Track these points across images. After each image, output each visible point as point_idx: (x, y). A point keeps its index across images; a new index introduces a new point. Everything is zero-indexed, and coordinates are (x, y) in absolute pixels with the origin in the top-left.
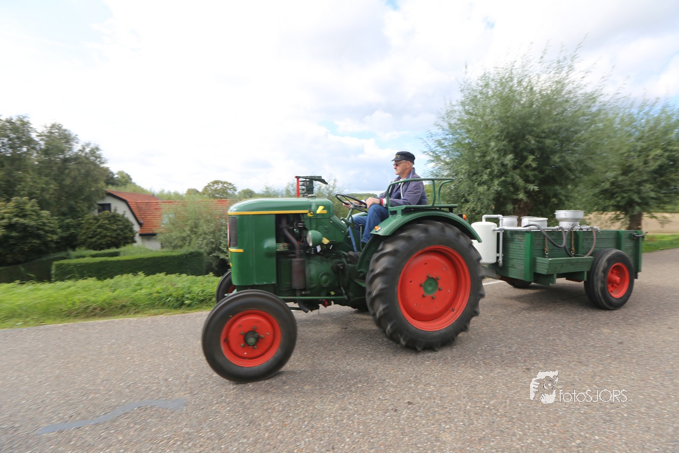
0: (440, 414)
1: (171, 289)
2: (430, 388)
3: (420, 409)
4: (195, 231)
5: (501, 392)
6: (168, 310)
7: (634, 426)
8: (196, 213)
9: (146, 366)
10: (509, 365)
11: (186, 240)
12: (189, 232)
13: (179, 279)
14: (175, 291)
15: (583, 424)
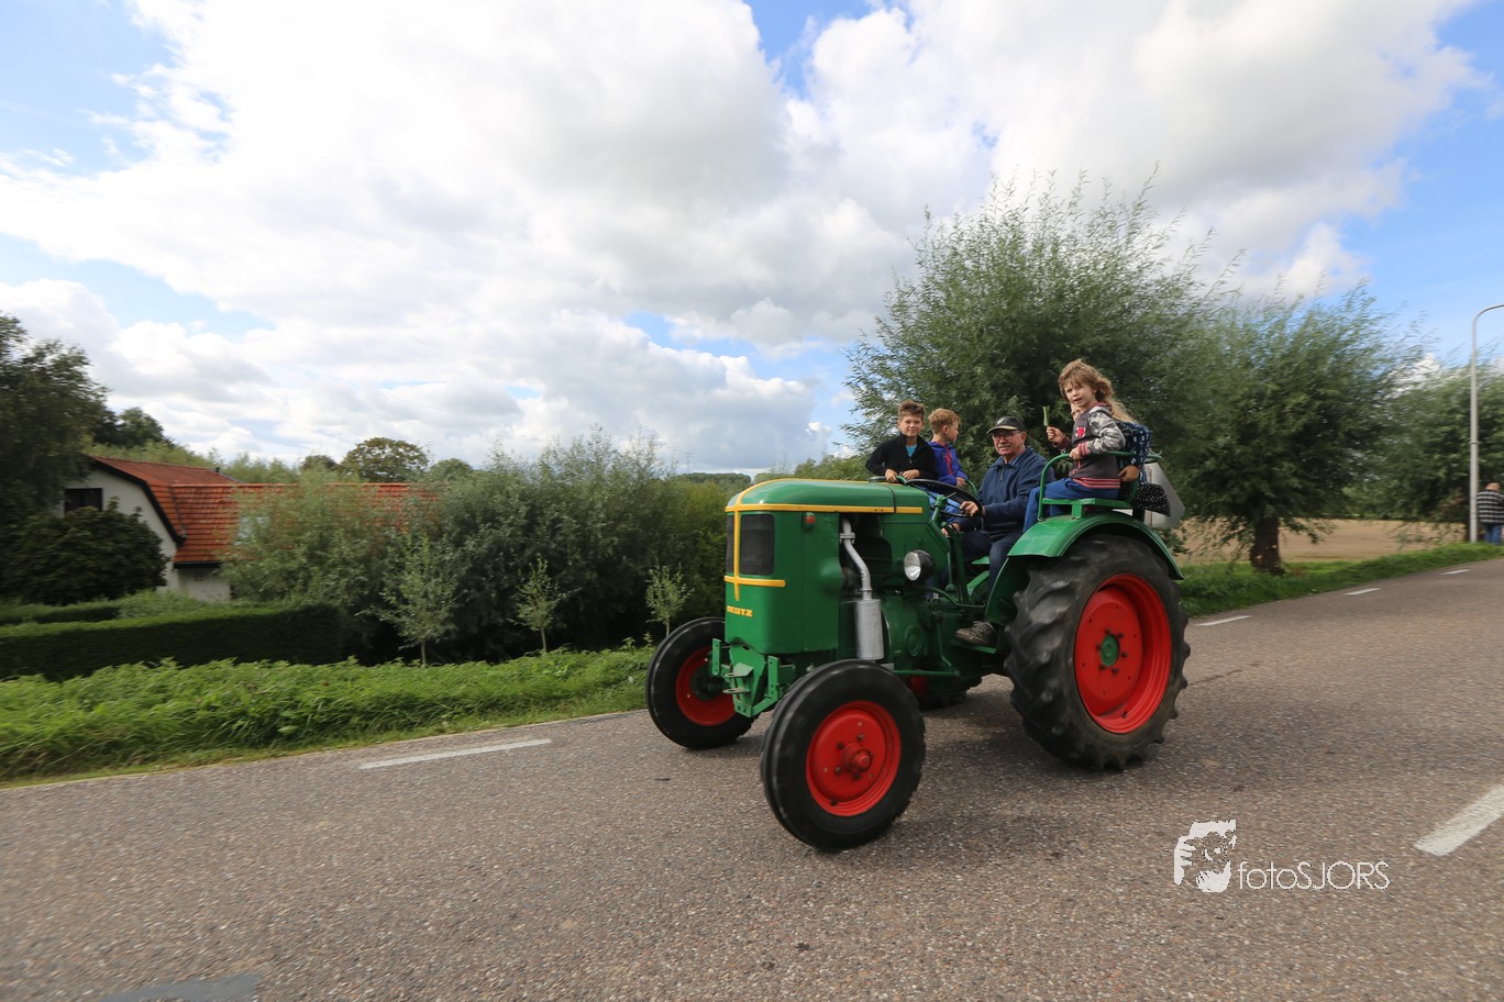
0: (869, 968)
1: (246, 698)
2: (849, 910)
3: (824, 960)
4: (320, 557)
5: (1000, 909)
6: (234, 750)
7: (1263, 965)
8: (323, 514)
9: (161, 898)
10: (1018, 848)
11: (296, 580)
12: (304, 560)
13: (267, 672)
14: (258, 702)
15: (1163, 969)
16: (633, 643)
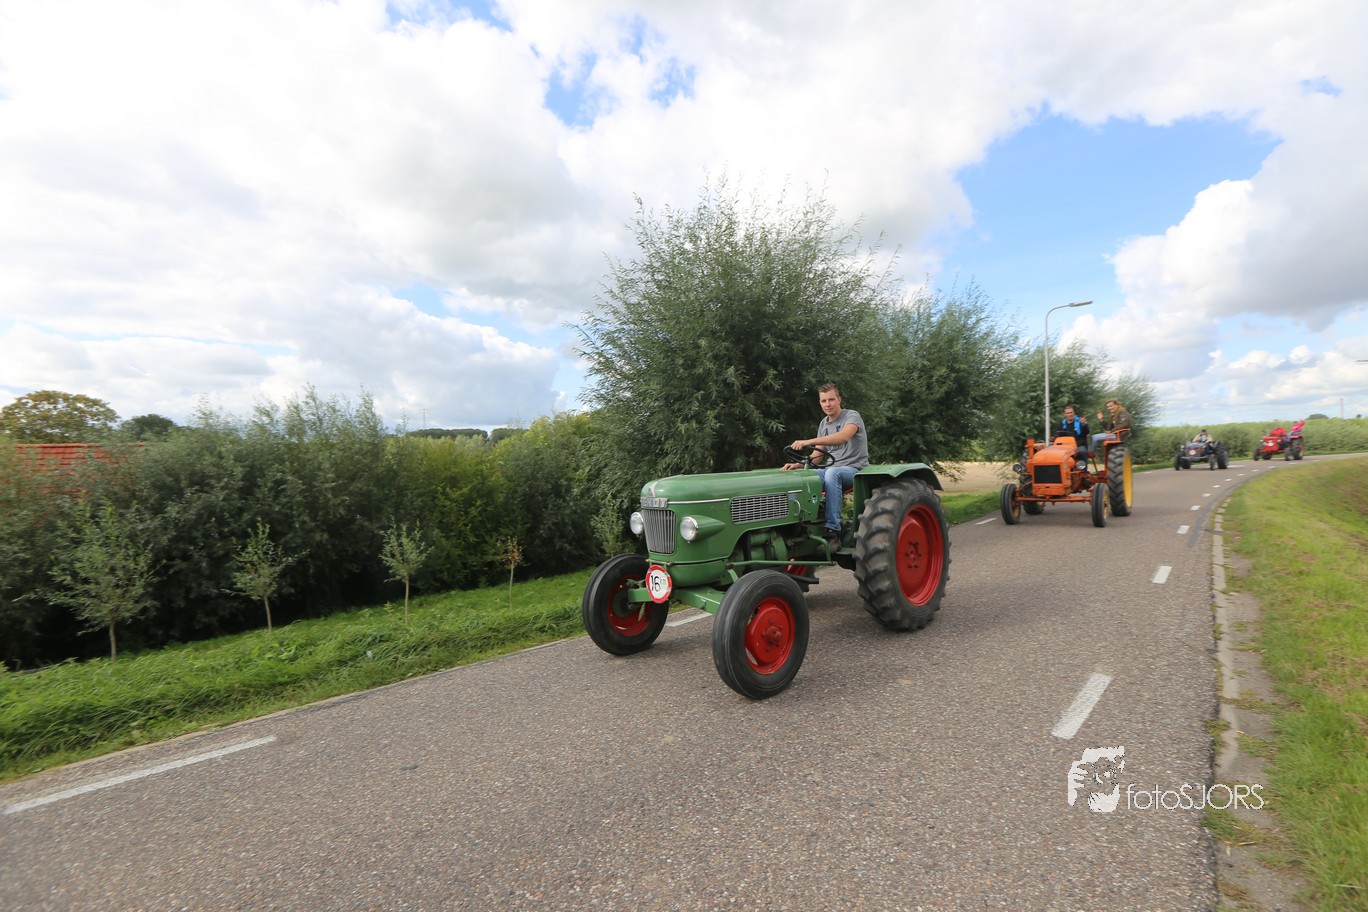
10: (764, 789)
16: (371, 615)
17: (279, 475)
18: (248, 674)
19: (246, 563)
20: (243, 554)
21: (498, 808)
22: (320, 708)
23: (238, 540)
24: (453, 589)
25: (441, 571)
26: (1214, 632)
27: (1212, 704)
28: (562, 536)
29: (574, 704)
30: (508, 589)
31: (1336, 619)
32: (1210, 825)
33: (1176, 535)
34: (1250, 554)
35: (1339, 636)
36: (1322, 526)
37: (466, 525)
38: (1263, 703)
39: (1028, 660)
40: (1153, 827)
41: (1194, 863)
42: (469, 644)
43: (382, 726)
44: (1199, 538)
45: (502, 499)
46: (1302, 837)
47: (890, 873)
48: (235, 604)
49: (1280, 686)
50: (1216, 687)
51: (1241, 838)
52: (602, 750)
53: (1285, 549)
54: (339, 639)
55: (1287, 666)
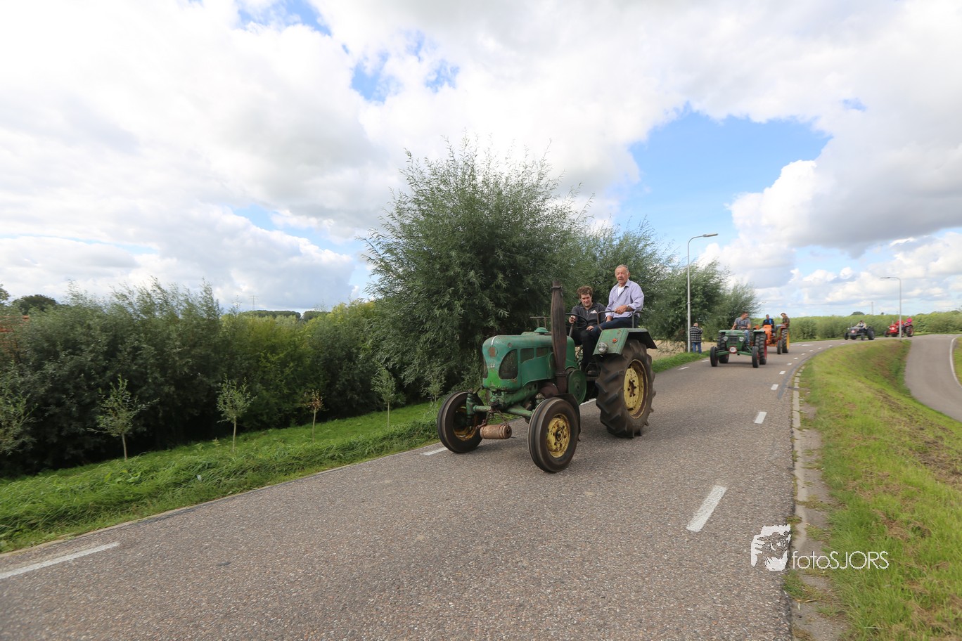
16: (203, 448)
17: (136, 344)
18: (101, 494)
19: (108, 408)
20: (107, 402)
21: (290, 593)
22: (157, 520)
23: (102, 391)
24: (270, 428)
25: (262, 415)
26: (793, 456)
27: (791, 505)
28: (353, 389)
29: (352, 513)
30: (312, 428)
31: (867, 447)
32: (788, 589)
33: (770, 391)
34: (816, 404)
35: (870, 458)
36: (860, 385)
37: (281, 381)
38: (822, 504)
39: (672, 477)
40: (751, 592)
41: (777, 616)
42: (277, 469)
43: (205, 532)
44: (785, 393)
45: (309, 362)
46: (845, 595)
47: (574, 631)
48: (98, 440)
49: (834, 492)
50: (793, 494)
51: (808, 597)
52: (371, 546)
53: (837, 400)
54: (176, 466)
55: (838, 479)
